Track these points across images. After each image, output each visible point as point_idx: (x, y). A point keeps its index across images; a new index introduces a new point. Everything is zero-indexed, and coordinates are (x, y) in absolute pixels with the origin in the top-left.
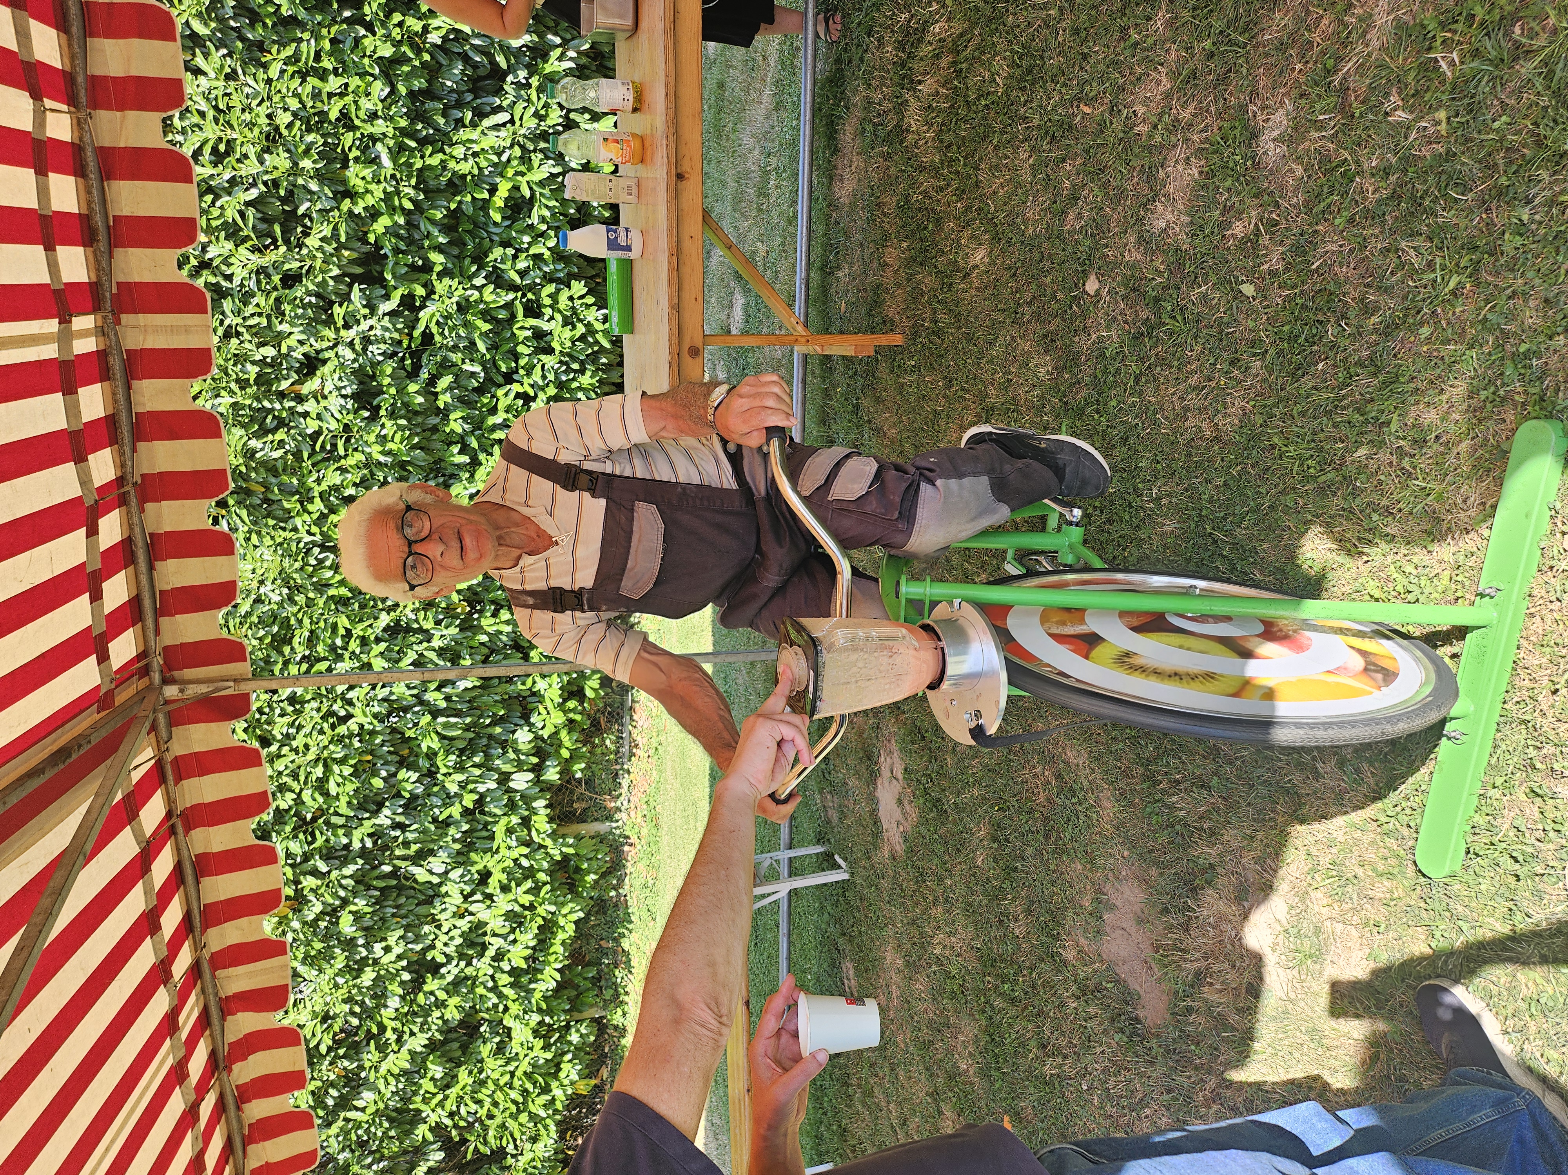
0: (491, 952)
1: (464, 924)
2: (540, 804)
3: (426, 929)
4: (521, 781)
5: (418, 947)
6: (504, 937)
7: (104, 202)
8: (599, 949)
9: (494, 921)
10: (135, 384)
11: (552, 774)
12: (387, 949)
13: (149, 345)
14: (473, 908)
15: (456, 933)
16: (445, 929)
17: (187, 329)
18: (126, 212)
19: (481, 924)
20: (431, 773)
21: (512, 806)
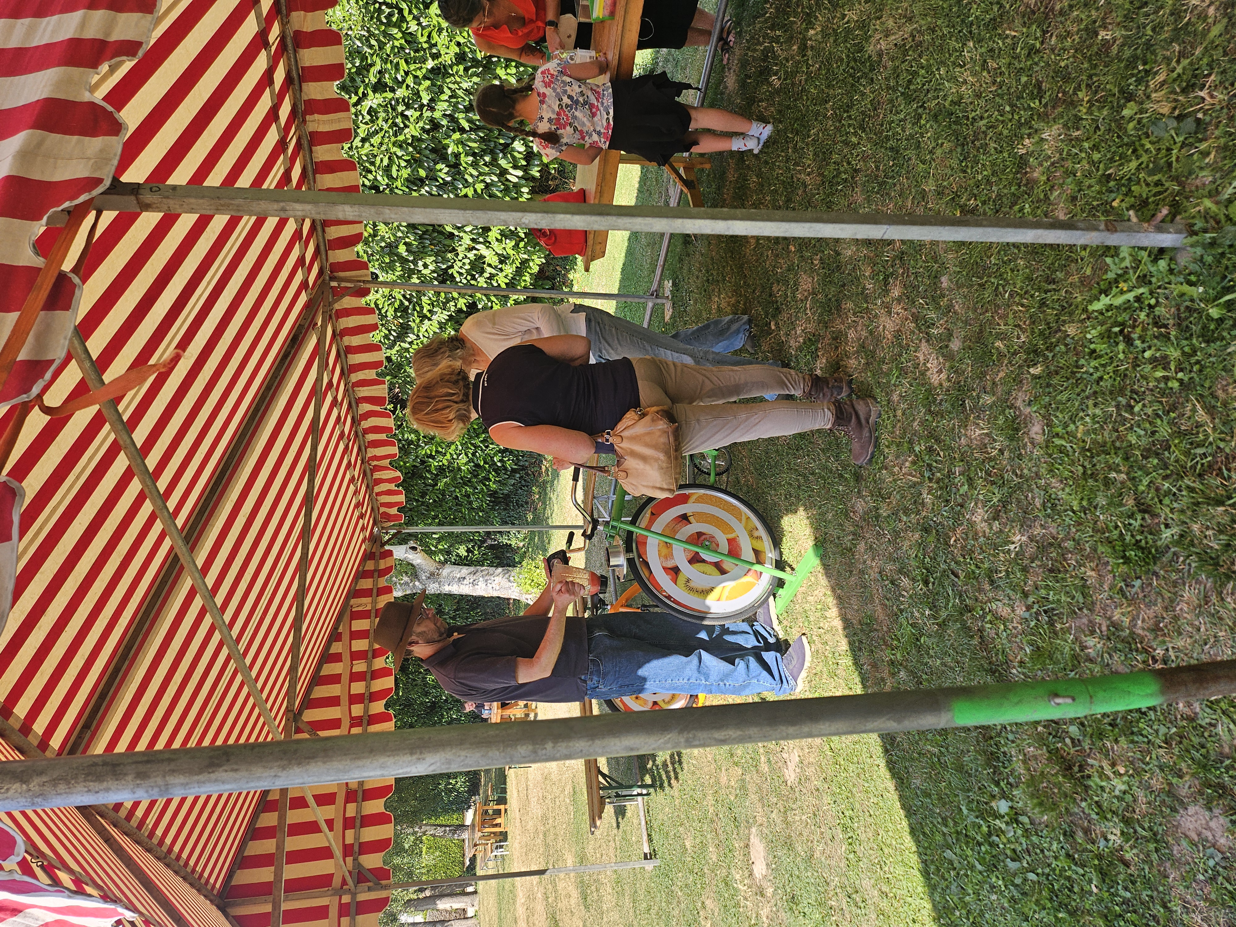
0: (486, 275)
1: (471, 255)
2: (525, 190)
3: (449, 255)
4: (513, 176)
5: (444, 267)
6: (495, 268)
7: (296, 61)
8: (555, 270)
9: (491, 258)
10: (314, 148)
11: (535, 172)
12: (425, 266)
13: (320, 130)
14: (477, 246)
15: (467, 261)
16: (460, 258)
17: (339, 120)
18: (307, 64)
19: (482, 257)
20: (456, 165)
21: (506, 191)
